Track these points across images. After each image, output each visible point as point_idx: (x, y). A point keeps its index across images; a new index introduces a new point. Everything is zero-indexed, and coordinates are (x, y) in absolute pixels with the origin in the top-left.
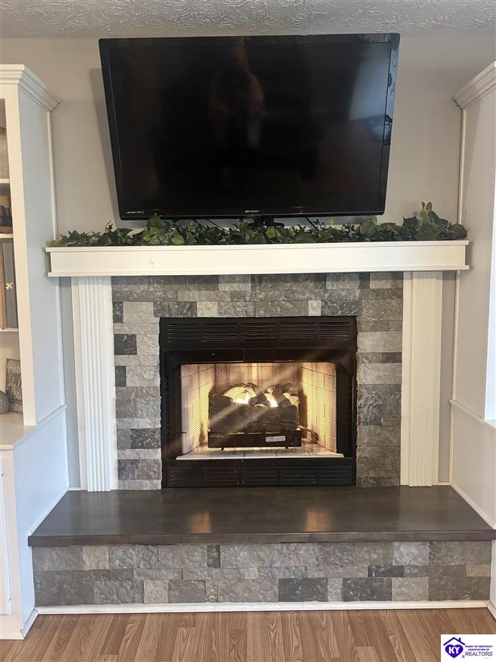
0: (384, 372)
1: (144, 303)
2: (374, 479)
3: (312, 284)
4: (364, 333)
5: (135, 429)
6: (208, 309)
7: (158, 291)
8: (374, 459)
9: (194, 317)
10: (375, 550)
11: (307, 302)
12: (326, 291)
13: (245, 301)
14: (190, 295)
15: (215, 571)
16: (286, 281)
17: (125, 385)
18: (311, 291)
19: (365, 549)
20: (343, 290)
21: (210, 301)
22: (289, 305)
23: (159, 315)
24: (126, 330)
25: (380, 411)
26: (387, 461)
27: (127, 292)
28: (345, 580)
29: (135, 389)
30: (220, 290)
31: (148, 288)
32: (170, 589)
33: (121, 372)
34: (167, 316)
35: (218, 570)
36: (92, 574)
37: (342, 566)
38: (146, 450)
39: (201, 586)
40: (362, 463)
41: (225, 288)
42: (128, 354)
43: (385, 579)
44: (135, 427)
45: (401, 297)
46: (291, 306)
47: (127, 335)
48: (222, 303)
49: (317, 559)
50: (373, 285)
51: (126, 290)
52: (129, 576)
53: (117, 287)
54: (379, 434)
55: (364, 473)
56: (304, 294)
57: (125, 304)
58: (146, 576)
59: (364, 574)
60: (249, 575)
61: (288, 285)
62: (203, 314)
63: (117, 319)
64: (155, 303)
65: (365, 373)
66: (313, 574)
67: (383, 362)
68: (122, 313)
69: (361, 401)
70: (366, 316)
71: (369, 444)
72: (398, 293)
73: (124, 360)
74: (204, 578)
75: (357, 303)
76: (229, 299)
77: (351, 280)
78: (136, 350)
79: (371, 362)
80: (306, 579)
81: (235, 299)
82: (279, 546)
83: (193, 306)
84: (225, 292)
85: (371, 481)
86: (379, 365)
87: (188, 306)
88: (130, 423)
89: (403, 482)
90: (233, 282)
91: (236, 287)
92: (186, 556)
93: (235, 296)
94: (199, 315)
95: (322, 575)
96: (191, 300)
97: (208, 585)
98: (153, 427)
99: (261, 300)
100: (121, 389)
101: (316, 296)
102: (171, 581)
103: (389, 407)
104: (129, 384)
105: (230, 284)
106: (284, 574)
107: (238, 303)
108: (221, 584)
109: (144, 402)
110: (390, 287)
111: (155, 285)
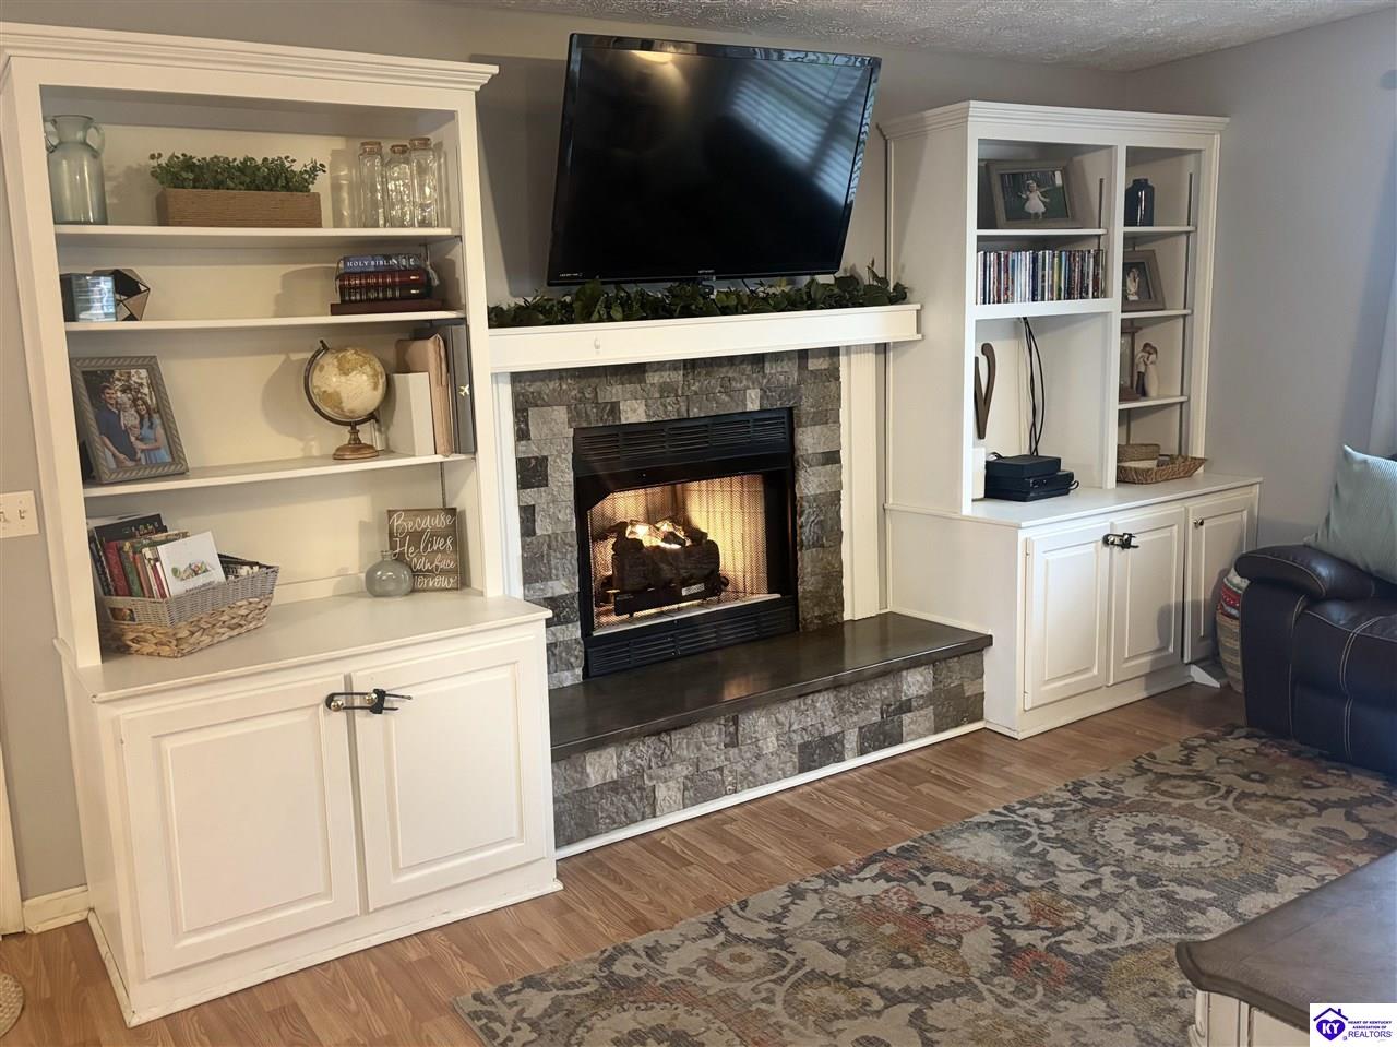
0: (824, 477)
1: (555, 408)
2: (819, 617)
3: (749, 368)
4: (804, 429)
5: (548, 598)
6: (634, 412)
7: (571, 388)
8: (817, 592)
9: (617, 423)
10: (885, 685)
11: (745, 393)
12: (764, 376)
13: (677, 396)
14: (613, 391)
15: (733, 752)
16: (721, 365)
17: (534, 533)
18: (748, 378)
19: (876, 687)
20: (781, 373)
21: (636, 399)
22: (724, 398)
23: (573, 424)
24: (533, 450)
25: (822, 528)
26: (831, 592)
27: (532, 393)
28: (861, 729)
29: (547, 538)
30: (648, 382)
31: (560, 385)
32: (686, 789)
33: (528, 514)
34: (584, 425)
35: (736, 750)
36: (595, 793)
37: (857, 713)
38: (564, 627)
39: (717, 776)
40: (806, 599)
41: (654, 379)
42: (537, 487)
43: (896, 718)
44: (549, 595)
45: (838, 378)
46: (727, 399)
47: (536, 458)
48: (650, 401)
49: (832, 711)
50: (813, 365)
51: (531, 390)
52: (639, 783)
53: (518, 386)
54: (822, 559)
55: (809, 612)
56: (741, 382)
57: (531, 411)
58: (659, 778)
59: (876, 719)
60: (768, 747)
61: (724, 370)
62: (627, 419)
63: (522, 435)
64: (569, 407)
65: (807, 481)
66: (831, 730)
67: (823, 465)
68: (527, 425)
69: (802, 519)
70: (807, 406)
71: (813, 574)
72: (834, 374)
73: (532, 495)
74: (722, 764)
75: (796, 389)
76: (657, 395)
77: (790, 359)
78: (547, 480)
79: (811, 466)
80: (824, 739)
81: (665, 395)
82: (795, 703)
83: (614, 408)
84: (652, 385)
85: (816, 621)
86: (819, 468)
87: (608, 408)
88: (543, 590)
89: (847, 616)
90: (662, 371)
91: (667, 377)
92: (701, 739)
93: (665, 389)
94: (624, 421)
95: (838, 729)
96: (614, 400)
97: (726, 772)
98: (571, 591)
99: (696, 393)
100: (529, 540)
101: (753, 383)
102: (686, 777)
103: (829, 522)
104: (539, 532)
105: (658, 373)
106: (803, 738)
107: (668, 400)
108: (740, 768)
109: (558, 555)
110: (826, 367)
111: (569, 381)
